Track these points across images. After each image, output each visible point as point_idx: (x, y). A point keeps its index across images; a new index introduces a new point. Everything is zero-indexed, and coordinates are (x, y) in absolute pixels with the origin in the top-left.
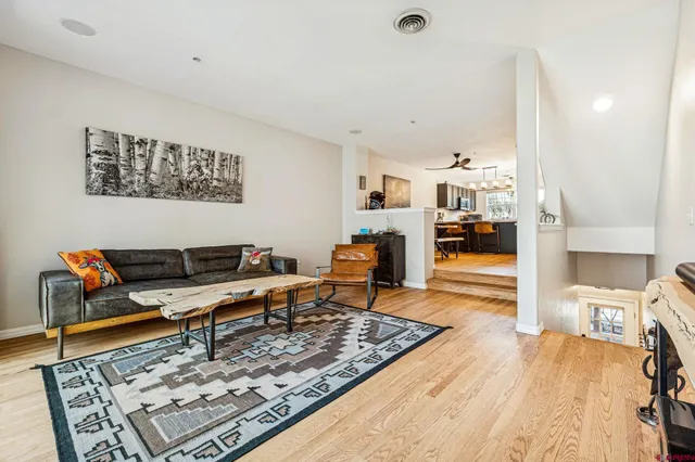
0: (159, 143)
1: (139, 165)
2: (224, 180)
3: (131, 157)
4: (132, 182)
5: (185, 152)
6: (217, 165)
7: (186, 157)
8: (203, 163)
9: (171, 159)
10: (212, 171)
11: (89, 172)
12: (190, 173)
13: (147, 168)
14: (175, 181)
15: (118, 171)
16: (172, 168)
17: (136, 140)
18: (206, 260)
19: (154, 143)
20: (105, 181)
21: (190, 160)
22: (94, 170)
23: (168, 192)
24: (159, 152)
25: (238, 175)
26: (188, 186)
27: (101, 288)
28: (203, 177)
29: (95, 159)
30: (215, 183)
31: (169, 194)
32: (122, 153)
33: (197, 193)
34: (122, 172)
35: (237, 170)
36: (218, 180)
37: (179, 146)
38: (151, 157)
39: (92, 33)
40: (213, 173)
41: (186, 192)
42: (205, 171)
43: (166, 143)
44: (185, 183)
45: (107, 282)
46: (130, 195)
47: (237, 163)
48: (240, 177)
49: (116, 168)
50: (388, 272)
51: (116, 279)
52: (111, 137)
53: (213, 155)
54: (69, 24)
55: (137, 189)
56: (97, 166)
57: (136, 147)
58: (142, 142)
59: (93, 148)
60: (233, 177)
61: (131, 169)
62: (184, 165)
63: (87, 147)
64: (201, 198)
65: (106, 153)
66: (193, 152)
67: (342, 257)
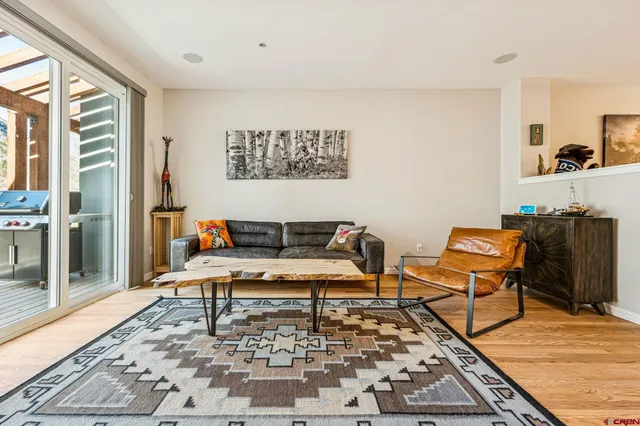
0: (273, 132)
1: (259, 153)
2: (329, 157)
3: (253, 148)
4: (254, 168)
5: (293, 135)
6: (321, 144)
7: (293, 141)
8: (309, 144)
9: (282, 144)
10: (317, 150)
11: (228, 163)
12: (297, 154)
13: (264, 155)
14: (285, 163)
15: (245, 160)
16: (282, 152)
17: (257, 133)
18: (301, 234)
19: (269, 132)
20: (237, 169)
21: (297, 143)
22: (231, 162)
23: (279, 173)
24: (272, 140)
25: (343, 150)
26: (296, 167)
27: (212, 249)
28: (308, 157)
29: (232, 153)
30: (320, 161)
31: (281, 174)
32: (248, 146)
33: (303, 171)
34: (248, 160)
35: (342, 145)
36: (323, 158)
37: (288, 132)
38: (267, 145)
39: (201, 60)
40: (318, 152)
41: (293, 172)
42: (311, 150)
43: (278, 132)
44: (293, 164)
45: (217, 245)
46: (253, 178)
47: (342, 138)
48: (345, 152)
49: (243, 157)
50: (564, 284)
51: (226, 243)
52: (241, 135)
53: (318, 135)
54: (189, 57)
55: (257, 173)
56: (233, 158)
57: (257, 139)
58: (261, 134)
59: (230, 145)
60: (337, 153)
61: (253, 157)
62: (293, 149)
63: (227, 144)
64: (306, 177)
65: (238, 147)
66: (299, 135)
67: (459, 246)
